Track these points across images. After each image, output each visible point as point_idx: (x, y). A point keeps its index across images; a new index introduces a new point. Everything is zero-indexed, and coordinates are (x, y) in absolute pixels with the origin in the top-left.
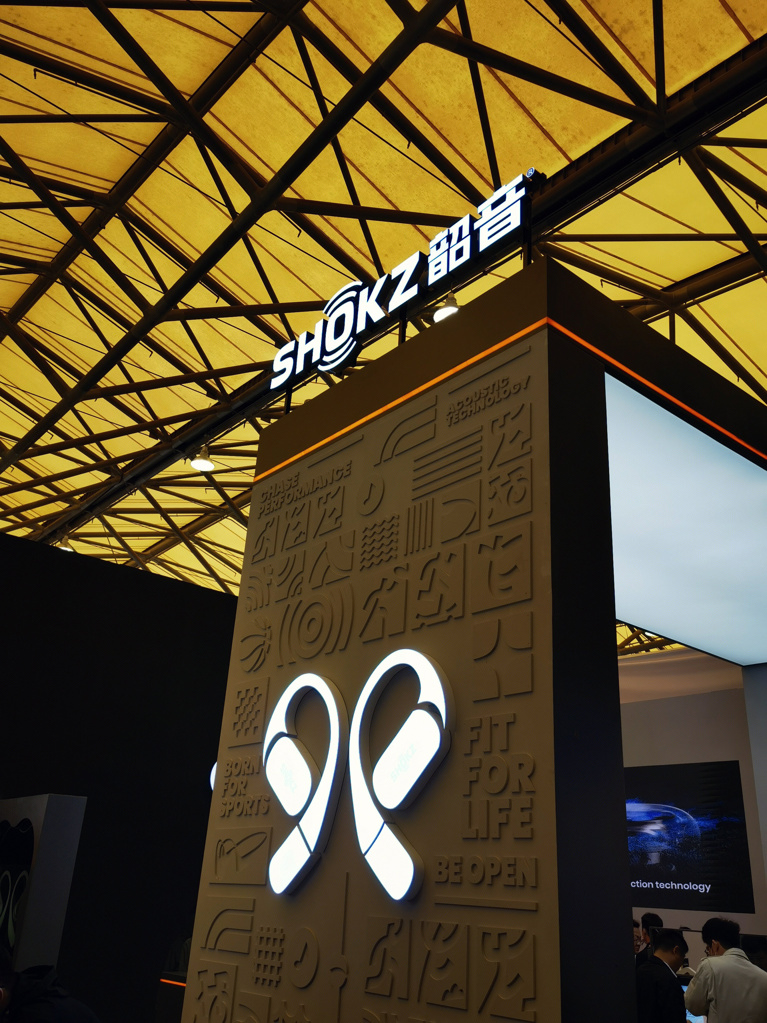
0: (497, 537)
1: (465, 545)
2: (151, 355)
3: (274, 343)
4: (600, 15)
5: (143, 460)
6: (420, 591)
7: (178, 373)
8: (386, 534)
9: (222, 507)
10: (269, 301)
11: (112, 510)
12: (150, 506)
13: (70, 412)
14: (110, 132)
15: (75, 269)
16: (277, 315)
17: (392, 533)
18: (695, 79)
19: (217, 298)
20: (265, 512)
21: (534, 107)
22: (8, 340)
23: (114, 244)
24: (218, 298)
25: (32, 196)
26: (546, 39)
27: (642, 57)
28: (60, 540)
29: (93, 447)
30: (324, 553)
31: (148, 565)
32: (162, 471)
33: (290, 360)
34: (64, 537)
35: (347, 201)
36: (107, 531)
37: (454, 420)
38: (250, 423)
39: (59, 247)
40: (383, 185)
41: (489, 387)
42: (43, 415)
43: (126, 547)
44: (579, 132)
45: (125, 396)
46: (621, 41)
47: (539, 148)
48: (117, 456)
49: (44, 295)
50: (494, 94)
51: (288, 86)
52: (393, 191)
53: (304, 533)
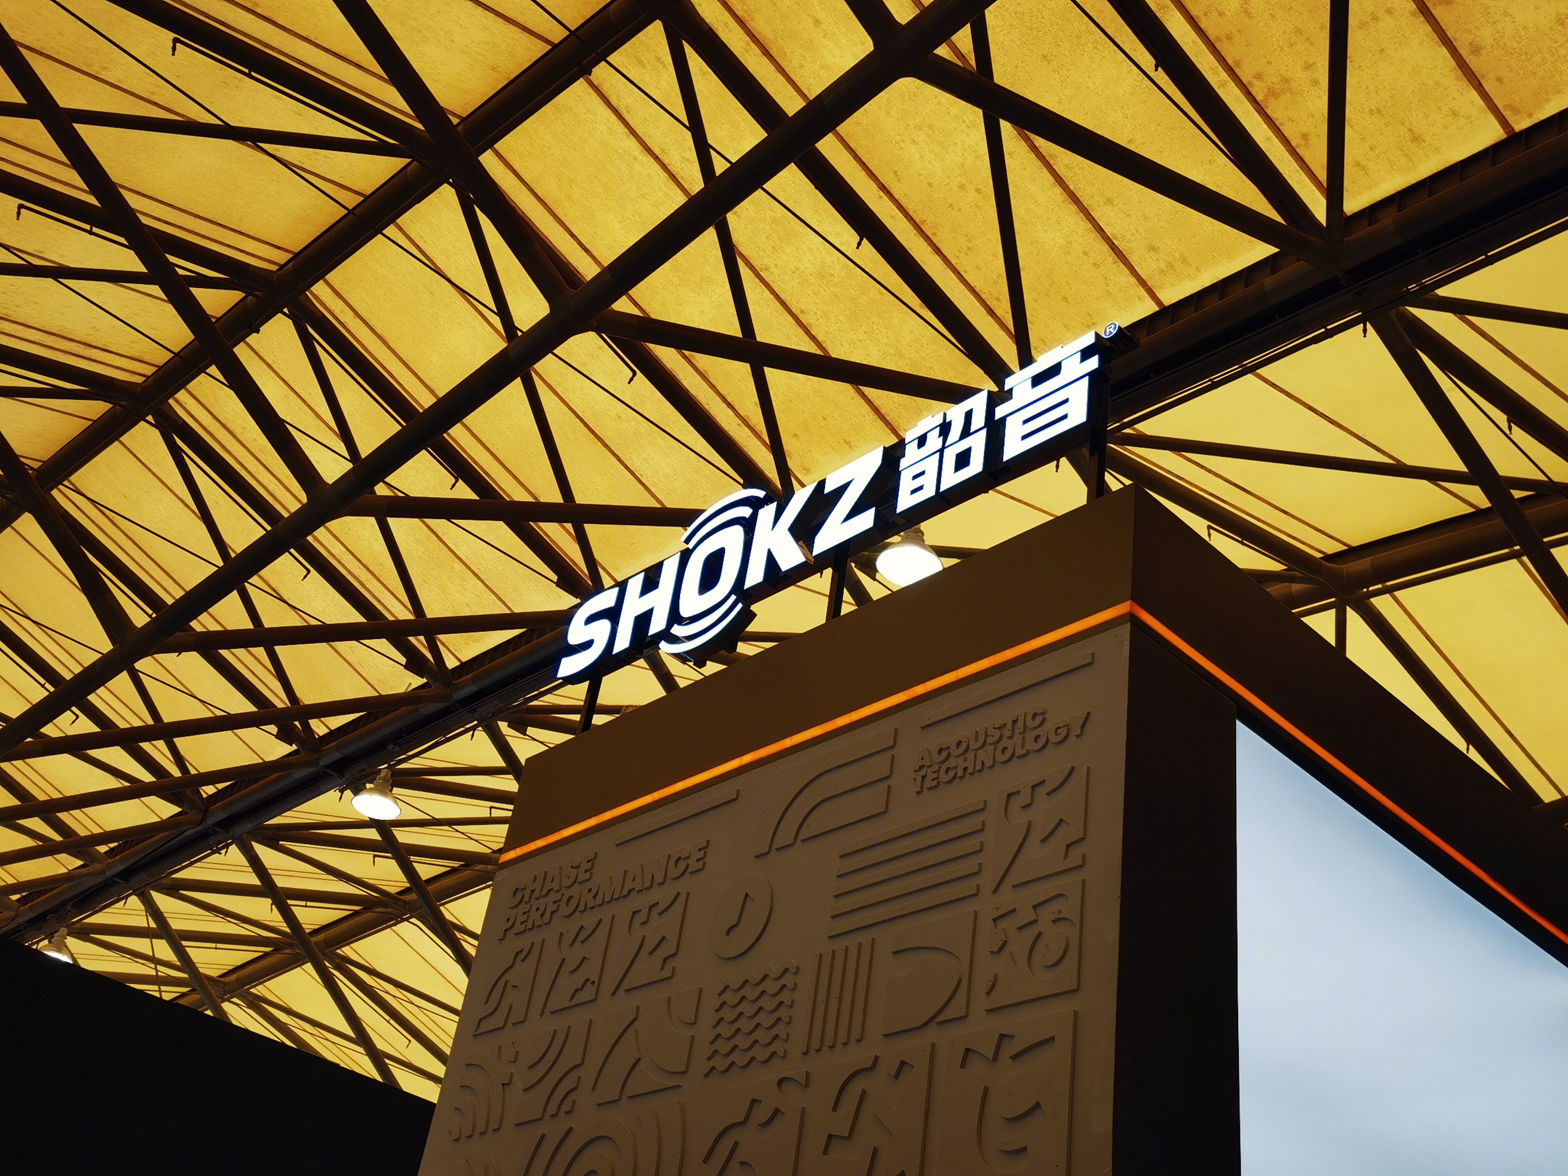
0: (1002, 1036)
1: (933, 1046)
2: (305, 577)
3: (555, 578)
4: (1230, 62)
5: (254, 783)
6: (831, 1137)
7: (355, 617)
8: (767, 1003)
9: (402, 897)
10: (556, 497)
11: (170, 882)
12: (253, 880)
13: (125, 674)
14: (300, 164)
15: (186, 401)
16: (569, 526)
17: (781, 1003)
18: (1399, 189)
19: (454, 480)
20: (516, 929)
21: (1099, 206)
22: (27, 523)
23: (270, 362)
24: (457, 481)
25: (131, 262)
26: (1128, 94)
27: (1302, 142)
28: (50, 937)
29: (157, 750)
30: (631, 1030)
31: (226, 1006)
32: (290, 810)
33: (604, 625)
34: (58, 931)
35: (731, 327)
36: (153, 925)
37: (929, 783)
38: (484, 731)
39: (163, 357)
40: (803, 307)
41: (1005, 725)
42: (68, 676)
43: (187, 963)
44: (1178, 257)
45: (240, 652)
46: (1266, 110)
47: (1103, 275)
48: (202, 771)
49: (116, 443)
50: (1026, 174)
51: (645, 119)
52: (822, 320)
53: (593, 983)
